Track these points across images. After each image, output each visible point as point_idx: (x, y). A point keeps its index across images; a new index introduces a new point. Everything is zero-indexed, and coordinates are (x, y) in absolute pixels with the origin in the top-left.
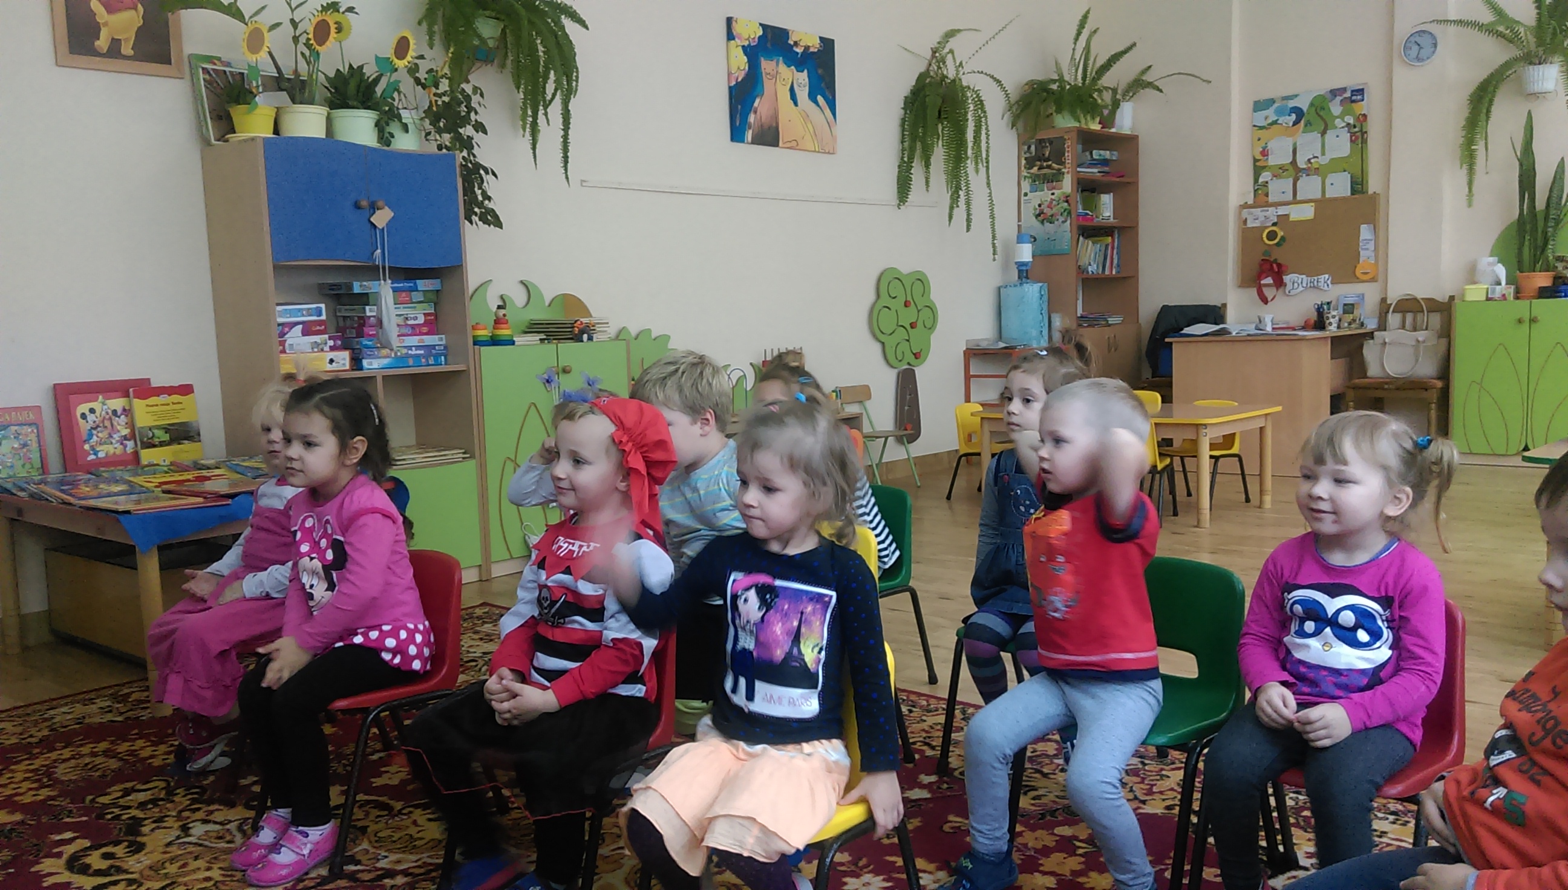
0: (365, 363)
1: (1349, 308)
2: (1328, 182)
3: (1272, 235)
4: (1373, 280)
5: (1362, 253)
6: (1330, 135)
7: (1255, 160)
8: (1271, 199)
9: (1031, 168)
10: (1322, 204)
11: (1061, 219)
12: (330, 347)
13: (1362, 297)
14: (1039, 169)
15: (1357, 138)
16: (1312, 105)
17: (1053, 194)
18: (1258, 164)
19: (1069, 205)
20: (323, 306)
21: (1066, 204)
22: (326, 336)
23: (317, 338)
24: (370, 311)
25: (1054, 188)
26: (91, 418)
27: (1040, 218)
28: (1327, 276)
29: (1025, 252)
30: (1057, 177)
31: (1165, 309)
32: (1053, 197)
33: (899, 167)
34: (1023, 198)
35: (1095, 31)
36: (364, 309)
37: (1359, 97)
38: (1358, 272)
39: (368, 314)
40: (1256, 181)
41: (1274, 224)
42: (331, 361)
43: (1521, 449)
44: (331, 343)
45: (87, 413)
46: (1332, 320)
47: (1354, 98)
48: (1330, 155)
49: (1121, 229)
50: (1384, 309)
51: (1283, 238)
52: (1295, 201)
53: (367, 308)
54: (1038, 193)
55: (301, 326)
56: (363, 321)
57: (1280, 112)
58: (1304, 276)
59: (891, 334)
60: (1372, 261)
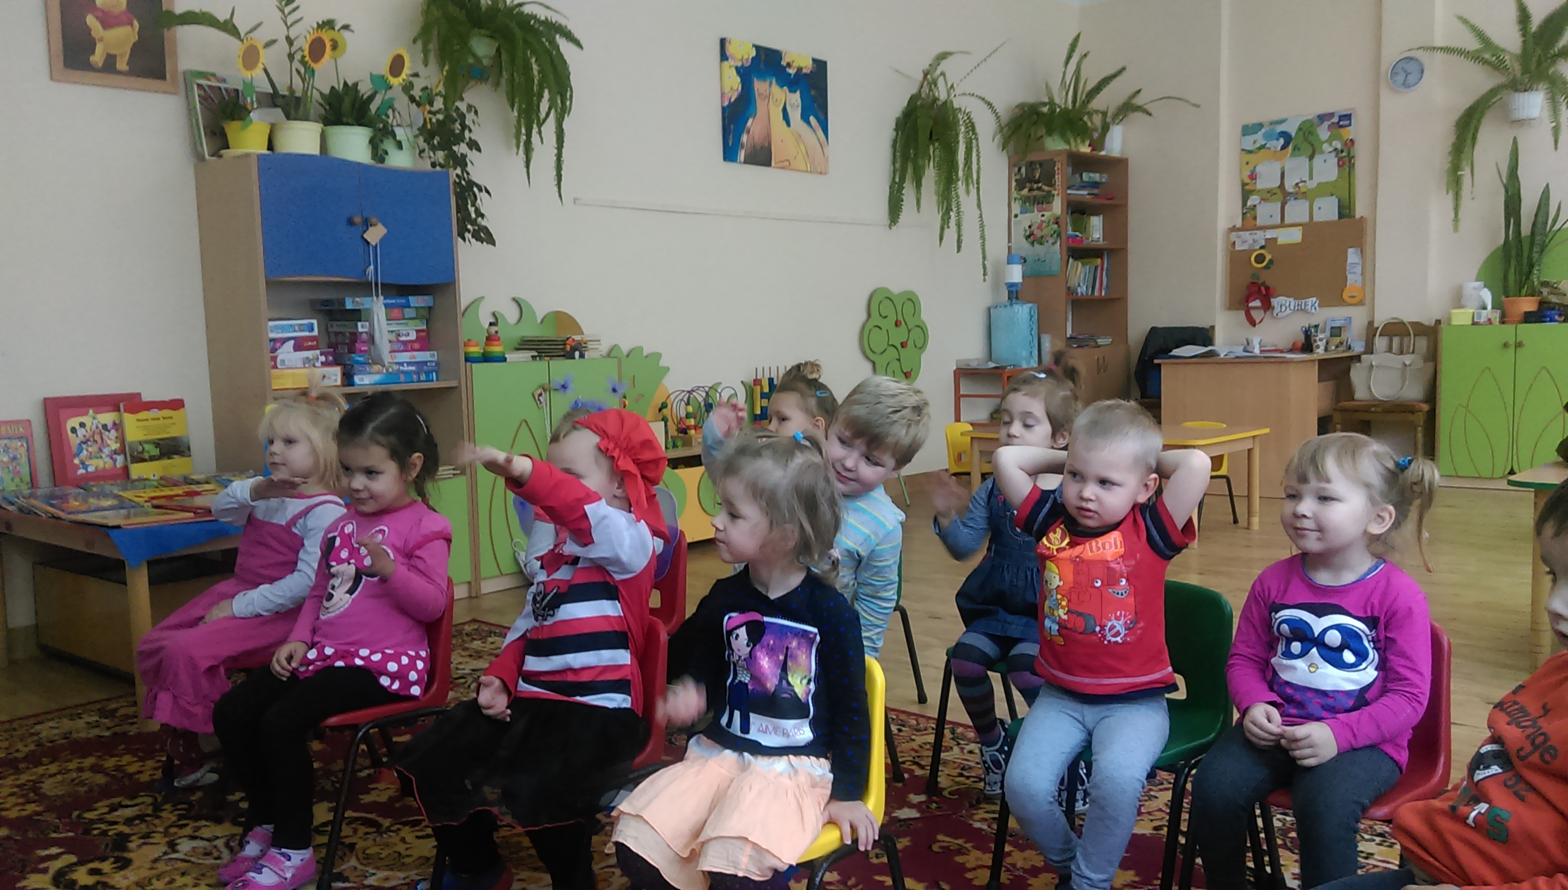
0: (357, 379)
1: (1336, 331)
2: (1315, 206)
3: (1260, 259)
4: (1361, 303)
5: (1349, 277)
6: (1318, 160)
7: (1244, 185)
8: (1259, 222)
9: (1021, 189)
10: (1310, 228)
11: (1051, 240)
12: (322, 363)
13: (1349, 319)
14: (1029, 191)
15: (1344, 164)
16: (1300, 129)
17: (1043, 216)
18: (1247, 187)
19: (1059, 226)
20: (315, 322)
21: (1056, 226)
22: (318, 352)
23: (309, 354)
24: (362, 327)
25: (1044, 210)
26: (81, 432)
27: (1030, 240)
28: (1314, 299)
29: (1016, 274)
30: (1046, 199)
31: (1153, 330)
32: (1043, 219)
33: (890, 187)
34: (1013, 219)
35: (1085, 55)
36: (355, 326)
37: (1347, 122)
38: (1345, 296)
39: (360, 330)
40: (1244, 204)
41: (1262, 247)
42: (323, 377)
43: (1506, 473)
44: (323, 359)
45: (78, 427)
46: (1319, 343)
47: (1341, 123)
48: (1318, 179)
49: (1111, 252)
50: (1371, 331)
51: (1271, 261)
52: (1282, 225)
53: (359, 324)
54: (1027, 215)
55: (292, 342)
56: (355, 336)
57: (1268, 136)
58: (1292, 299)
59: (882, 353)
60: (1359, 284)
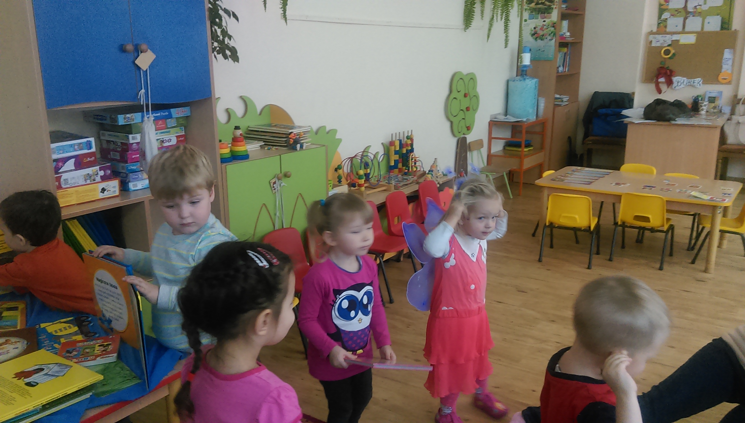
0: (131, 186)
1: (712, 100)
2: (706, 21)
3: (667, 52)
4: (729, 83)
5: (724, 66)
7: (661, 5)
8: (668, 30)
9: (530, 4)
10: (701, 35)
11: (549, 38)
12: (102, 178)
13: (721, 93)
14: (536, 4)
17: (544, 21)
18: (662, 7)
19: (555, 29)
20: (92, 139)
21: (553, 28)
22: (98, 167)
23: (89, 171)
24: (134, 139)
25: (545, 18)
27: (534, 36)
28: (700, 79)
29: (527, 59)
30: (547, 11)
31: (596, 94)
32: (544, 23)
34: (523, 23)
36: (128, 138)
38: (720, 78)
39: (131, 141)
40: (660, 17)
41: (669, 45)
42: (103, 190)
44: (102, 173)
46: (704, 108)
48: (709, 4)
50: (736, 101)
51: (674, 54)
52: (683, 32)
53: (131, 136)
54: (534, 20)
55: (73, 160)
56: (126, 147)
58: (685, 78)
59: (455, 116)
60: (729, 72)
